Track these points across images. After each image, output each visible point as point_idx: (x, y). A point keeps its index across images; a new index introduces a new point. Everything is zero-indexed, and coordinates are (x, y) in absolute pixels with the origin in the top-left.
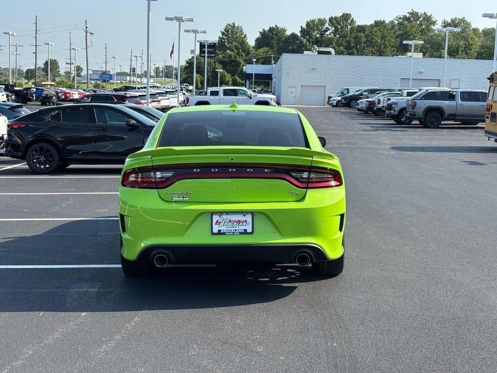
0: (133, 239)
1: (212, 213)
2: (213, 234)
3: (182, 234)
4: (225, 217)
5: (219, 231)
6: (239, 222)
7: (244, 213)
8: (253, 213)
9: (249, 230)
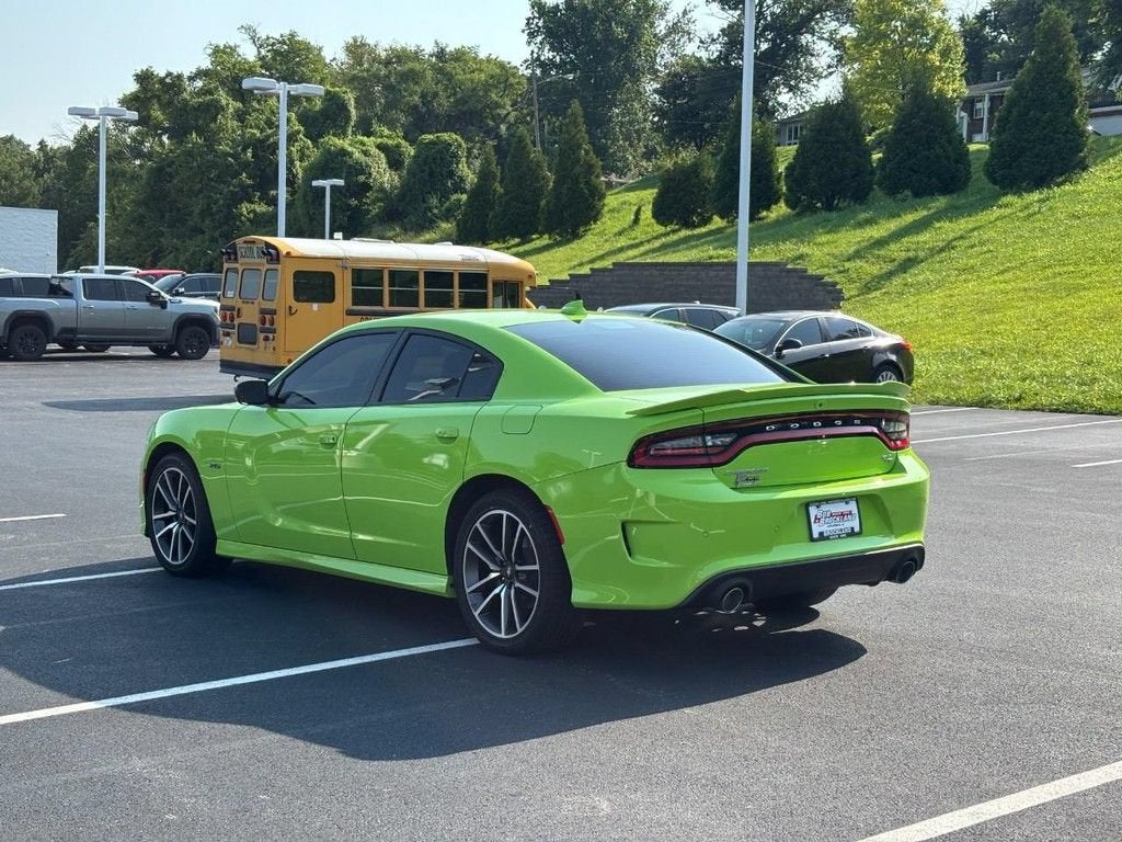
0: (679, 566)
1: (807, 504)
2: (812, 540)
3: (768, 548)
4: (825, 507)
5: (821, 534)
6: (843, 515)
7: (845, 499)
8: (857, 498)
9: (857, 529)
